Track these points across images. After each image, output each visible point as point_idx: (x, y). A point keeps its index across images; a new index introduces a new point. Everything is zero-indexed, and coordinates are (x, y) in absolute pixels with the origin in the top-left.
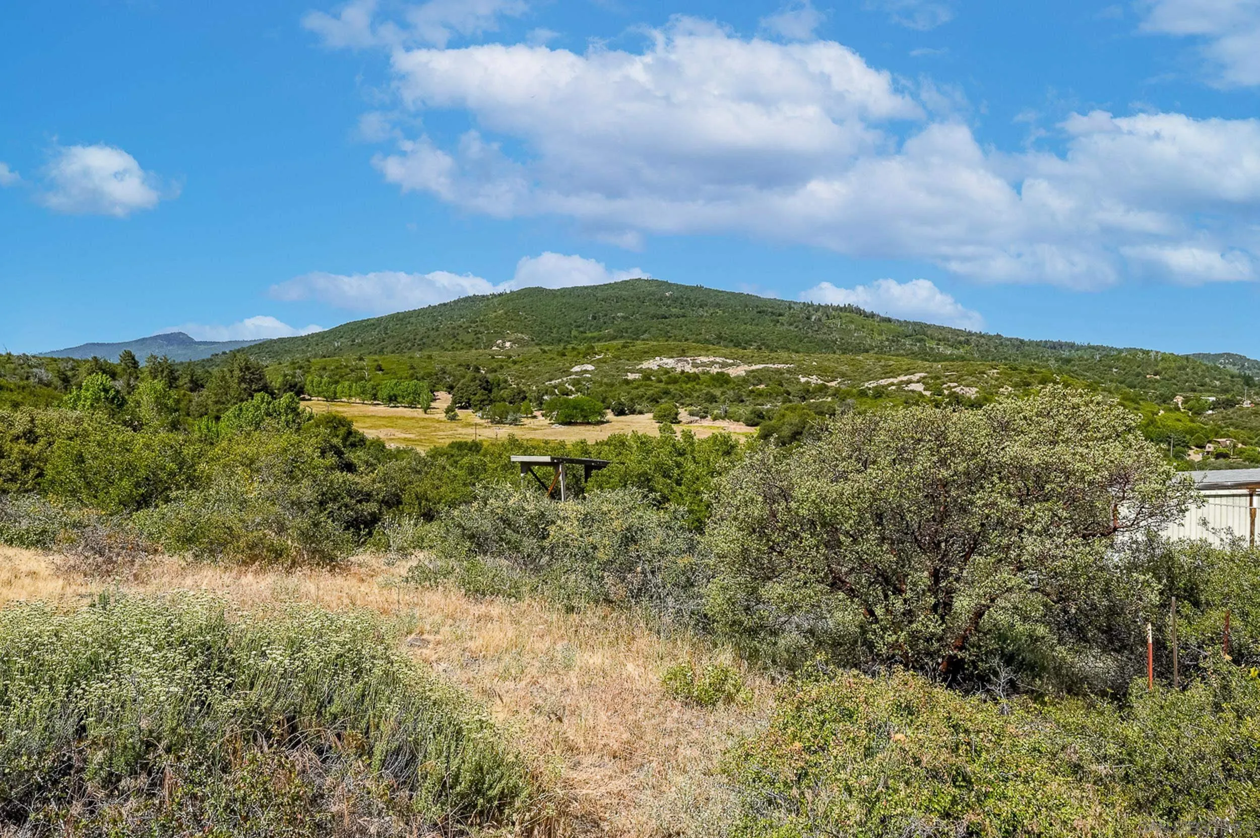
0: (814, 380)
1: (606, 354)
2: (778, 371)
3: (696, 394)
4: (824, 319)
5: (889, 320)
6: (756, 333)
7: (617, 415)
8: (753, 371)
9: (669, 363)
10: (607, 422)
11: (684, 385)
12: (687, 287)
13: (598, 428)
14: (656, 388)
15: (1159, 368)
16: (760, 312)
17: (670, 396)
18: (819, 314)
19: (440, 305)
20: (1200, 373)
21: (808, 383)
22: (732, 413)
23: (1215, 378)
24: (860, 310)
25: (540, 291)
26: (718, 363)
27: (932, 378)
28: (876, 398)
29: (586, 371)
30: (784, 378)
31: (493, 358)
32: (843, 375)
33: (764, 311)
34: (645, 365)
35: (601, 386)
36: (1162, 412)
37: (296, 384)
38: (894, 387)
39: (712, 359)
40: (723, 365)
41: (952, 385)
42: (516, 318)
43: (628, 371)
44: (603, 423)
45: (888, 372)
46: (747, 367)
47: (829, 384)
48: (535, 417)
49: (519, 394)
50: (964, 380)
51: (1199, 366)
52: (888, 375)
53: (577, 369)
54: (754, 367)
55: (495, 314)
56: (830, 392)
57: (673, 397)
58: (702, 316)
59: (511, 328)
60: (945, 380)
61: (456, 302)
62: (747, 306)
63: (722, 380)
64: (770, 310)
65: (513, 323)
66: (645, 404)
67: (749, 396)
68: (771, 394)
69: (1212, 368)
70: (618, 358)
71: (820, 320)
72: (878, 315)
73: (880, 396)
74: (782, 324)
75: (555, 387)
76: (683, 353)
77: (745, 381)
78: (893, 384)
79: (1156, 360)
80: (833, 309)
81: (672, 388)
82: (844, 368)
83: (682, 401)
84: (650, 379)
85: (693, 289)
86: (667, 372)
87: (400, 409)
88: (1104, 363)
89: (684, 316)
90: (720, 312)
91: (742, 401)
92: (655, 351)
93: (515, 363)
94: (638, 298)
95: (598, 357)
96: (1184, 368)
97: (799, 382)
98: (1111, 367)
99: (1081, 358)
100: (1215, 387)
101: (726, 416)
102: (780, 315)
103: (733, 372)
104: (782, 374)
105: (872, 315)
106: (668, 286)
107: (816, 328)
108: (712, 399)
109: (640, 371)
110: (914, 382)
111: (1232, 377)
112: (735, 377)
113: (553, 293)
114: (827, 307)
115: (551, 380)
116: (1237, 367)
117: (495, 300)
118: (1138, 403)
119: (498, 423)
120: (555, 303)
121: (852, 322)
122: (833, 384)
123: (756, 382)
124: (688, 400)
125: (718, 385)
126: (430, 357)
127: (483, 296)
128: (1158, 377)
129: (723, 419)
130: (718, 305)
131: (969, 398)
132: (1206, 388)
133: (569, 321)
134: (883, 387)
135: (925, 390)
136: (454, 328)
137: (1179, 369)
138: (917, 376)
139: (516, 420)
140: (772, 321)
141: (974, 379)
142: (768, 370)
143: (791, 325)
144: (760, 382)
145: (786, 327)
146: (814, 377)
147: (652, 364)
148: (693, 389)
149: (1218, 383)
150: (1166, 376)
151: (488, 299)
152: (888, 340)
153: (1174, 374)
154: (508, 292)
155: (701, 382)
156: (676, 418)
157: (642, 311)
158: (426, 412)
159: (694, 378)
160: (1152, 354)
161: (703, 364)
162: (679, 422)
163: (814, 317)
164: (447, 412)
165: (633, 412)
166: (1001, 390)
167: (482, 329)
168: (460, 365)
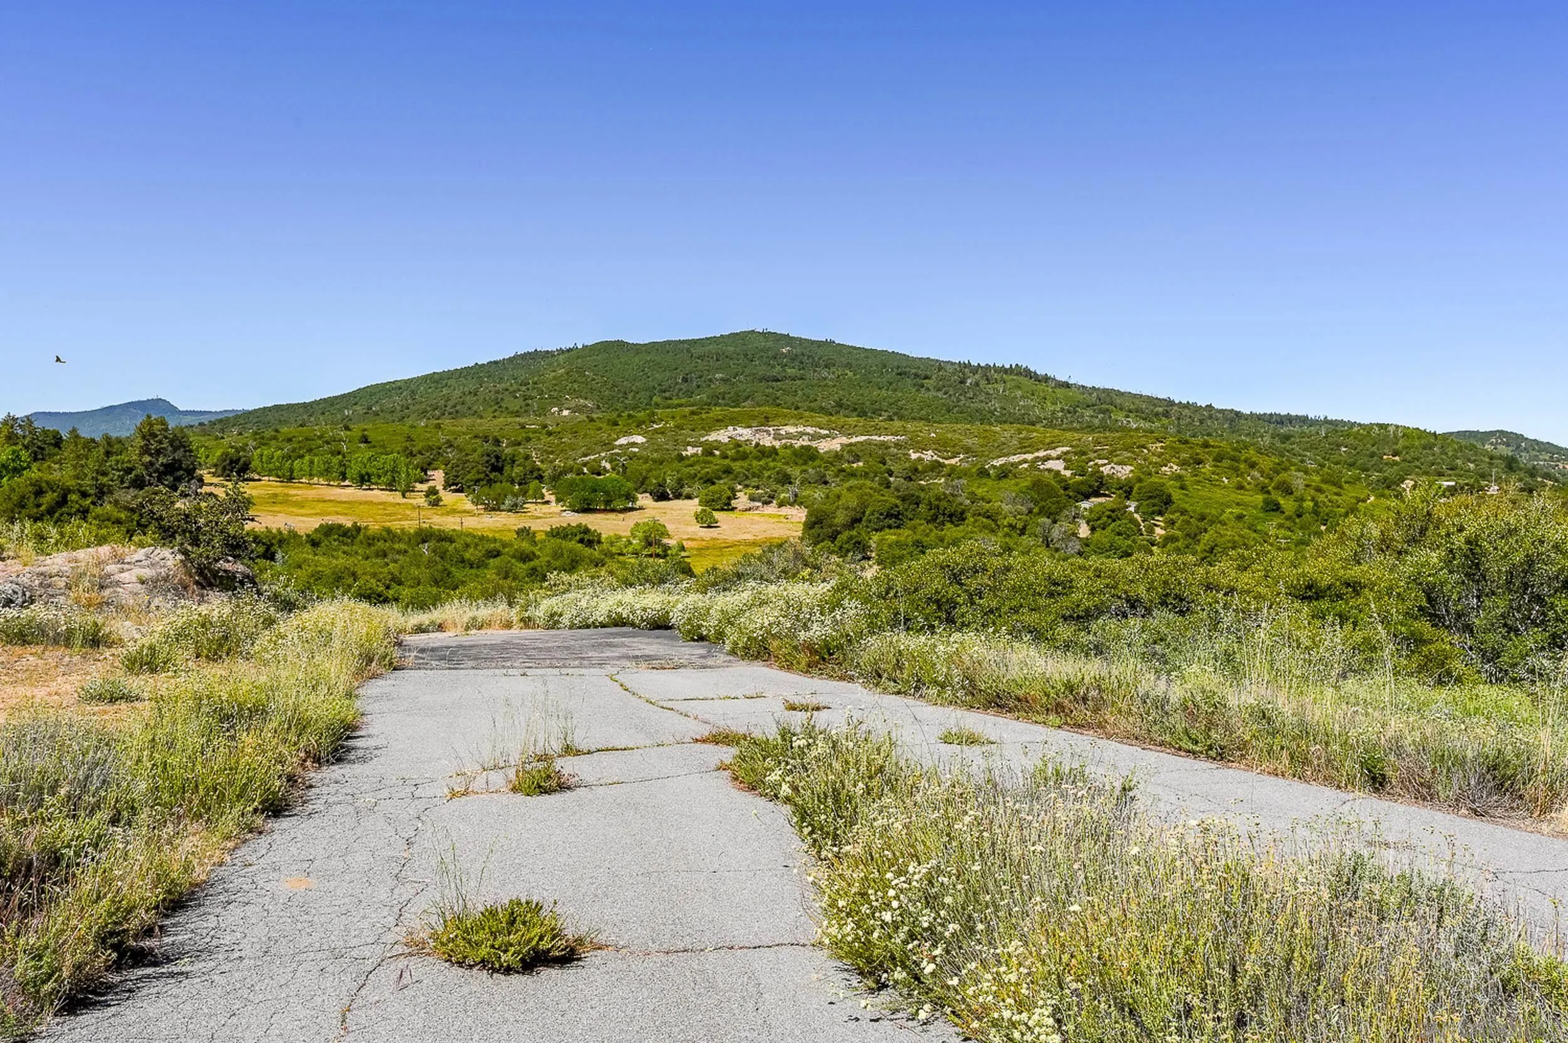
0: (929, 456)
1: (667, 423)
2: (884, 446)
3: (766, 474)
4: (983, 383)
5: (1067, 385)
6: (891, 401)
7: (657, 501)
8: (851, 445)
9: (744, 433)
10: (641, 508)
11: (755, 463)
12: (813, 342)
13: (621, 516)
14: (717, 463)
15: (1399, 447)
16: (900, 374)
17: (731, 476)
18: (977, 376)
19: (490, 363)
20: (1450, 454)
21: (920, 459)
22: (804, 497)
23: (1469, 460)
24: (1031, 372)
25: (621, 344)
26: (808, 434)
27: (1076, 454)
28: (1000, 479)
29: (634, 444)
30: (889, 454)
31: (524, 427)
32: (967, 450)
33: (905, 373)
34: (713, 437)
35: (646, 463)
36: (1372, 498)
37: (239, 459)
38: (1026, 465)
39: (801, 429)
40: (814, 437)
41: (1100, 462)
42: (579, 379)
43: (689, 444)
44: (632, 509)
45: (1025, 447)
46: (845, 440)
47: (947, 462)
48: (548, 502)
49: (532, 472)
50: (1117, 456)
51: (1449, 444)
52: (1024, 450)
53: (623, 441)
54: (854, 440)
55: (554, 374)
56: (945, 471)
57: (736, 477)
58: (825, 379)
59: (572, 392)
60: (1092, 455)
61: (510, 360)
62: (885, 366)
63: (808, 455)
64: (913, 371)
65: (576, 386)
66: (697, 485)
67: (837, 476)
68: (867, 473)
69: (1466, 448)
70: (680, 427)
71: (977, 384)
72: (1054, 379)
73: (1006, 476)
74: (928, 389)
75: (585, 465)
76: (766, 420)
77: (838, 456)
78: (1025, 461)
79: (1395, 436)
80: (995, 371)
81: (737, 466)
82: (969, 442)
83: (747, 482)
84: (712, 454)
85: (819, 344)
86: (738, 445)
87: (375, 492)
88: (1330, 440)
89: (802, 379)
90: (850, 374)
91: (826, 483)
92: (731, 419)
93: (550, 434)
94: (746, 355)
95: (655, 426)
96: (1430, 447)
97: (908, 459)
98: (1339, 446)
99: (1303, 435)
100: (1469, 471)
101: (795, 501)
102: (926, 378)
103: (824, 446)
104: (887, 448)
105: (1046, 379)
106: (787, 339)
107: (970, 395)
108: (786, 480)
109: (701, 444)
110: (1052, 459)
111: (1491, 458)
112: (826, 453)
113: (637, 349)
114: (988, 367)
115: (586, 456)
116: (1510, 448)
117: (562, 357)
118: (1341, 487)
119: (494, 509)
120: (637, 361)
121: (1019, 387)
122: (953, 461)
123: (851, 459)
124: (754, 482)
125: (801, 462)
126: (438, 427)
127: (547, 352)
128: (1397, 458)
129: (792, 505)
130: (849, 366)
131: (1118, 479)
132: (1457, 472)
133: (651, 384)
134: (1012, 465)
135: (1066, 468)
136: (498, 392)
137: (1424, 448)
138: (1059, 450)
139: (516, 505)
140: (914, 385)
141: (1129, 455)
142: (869, 443)
143: (939, 390)
144: (857, 458)
145: (932, 393)
146: (930, 452)
147: (721, 436)
148: (766, 468)
149: (1472, 466)
150: (1408, 457)
151: (553, 356)
152: (1062, 410)
153: (1417, 454)
154: (580, 346)
155: (778, 458)
156: (729, 504)
157: (748, 371)
158: (404, 496)
159: (774, 451)
160: (1391, 429)
161: (789, 436)
162: (733, 509)
163: (969, 381)
164: (427, 496)
165: (678, 496)
166: (1164, 469)
167: (534, 393)
168: (476, 437)
